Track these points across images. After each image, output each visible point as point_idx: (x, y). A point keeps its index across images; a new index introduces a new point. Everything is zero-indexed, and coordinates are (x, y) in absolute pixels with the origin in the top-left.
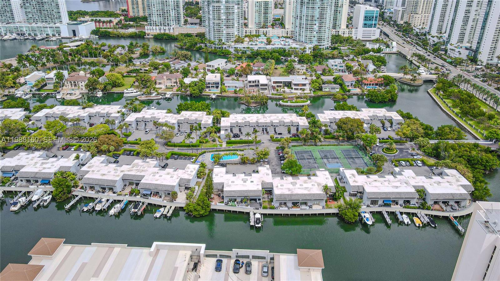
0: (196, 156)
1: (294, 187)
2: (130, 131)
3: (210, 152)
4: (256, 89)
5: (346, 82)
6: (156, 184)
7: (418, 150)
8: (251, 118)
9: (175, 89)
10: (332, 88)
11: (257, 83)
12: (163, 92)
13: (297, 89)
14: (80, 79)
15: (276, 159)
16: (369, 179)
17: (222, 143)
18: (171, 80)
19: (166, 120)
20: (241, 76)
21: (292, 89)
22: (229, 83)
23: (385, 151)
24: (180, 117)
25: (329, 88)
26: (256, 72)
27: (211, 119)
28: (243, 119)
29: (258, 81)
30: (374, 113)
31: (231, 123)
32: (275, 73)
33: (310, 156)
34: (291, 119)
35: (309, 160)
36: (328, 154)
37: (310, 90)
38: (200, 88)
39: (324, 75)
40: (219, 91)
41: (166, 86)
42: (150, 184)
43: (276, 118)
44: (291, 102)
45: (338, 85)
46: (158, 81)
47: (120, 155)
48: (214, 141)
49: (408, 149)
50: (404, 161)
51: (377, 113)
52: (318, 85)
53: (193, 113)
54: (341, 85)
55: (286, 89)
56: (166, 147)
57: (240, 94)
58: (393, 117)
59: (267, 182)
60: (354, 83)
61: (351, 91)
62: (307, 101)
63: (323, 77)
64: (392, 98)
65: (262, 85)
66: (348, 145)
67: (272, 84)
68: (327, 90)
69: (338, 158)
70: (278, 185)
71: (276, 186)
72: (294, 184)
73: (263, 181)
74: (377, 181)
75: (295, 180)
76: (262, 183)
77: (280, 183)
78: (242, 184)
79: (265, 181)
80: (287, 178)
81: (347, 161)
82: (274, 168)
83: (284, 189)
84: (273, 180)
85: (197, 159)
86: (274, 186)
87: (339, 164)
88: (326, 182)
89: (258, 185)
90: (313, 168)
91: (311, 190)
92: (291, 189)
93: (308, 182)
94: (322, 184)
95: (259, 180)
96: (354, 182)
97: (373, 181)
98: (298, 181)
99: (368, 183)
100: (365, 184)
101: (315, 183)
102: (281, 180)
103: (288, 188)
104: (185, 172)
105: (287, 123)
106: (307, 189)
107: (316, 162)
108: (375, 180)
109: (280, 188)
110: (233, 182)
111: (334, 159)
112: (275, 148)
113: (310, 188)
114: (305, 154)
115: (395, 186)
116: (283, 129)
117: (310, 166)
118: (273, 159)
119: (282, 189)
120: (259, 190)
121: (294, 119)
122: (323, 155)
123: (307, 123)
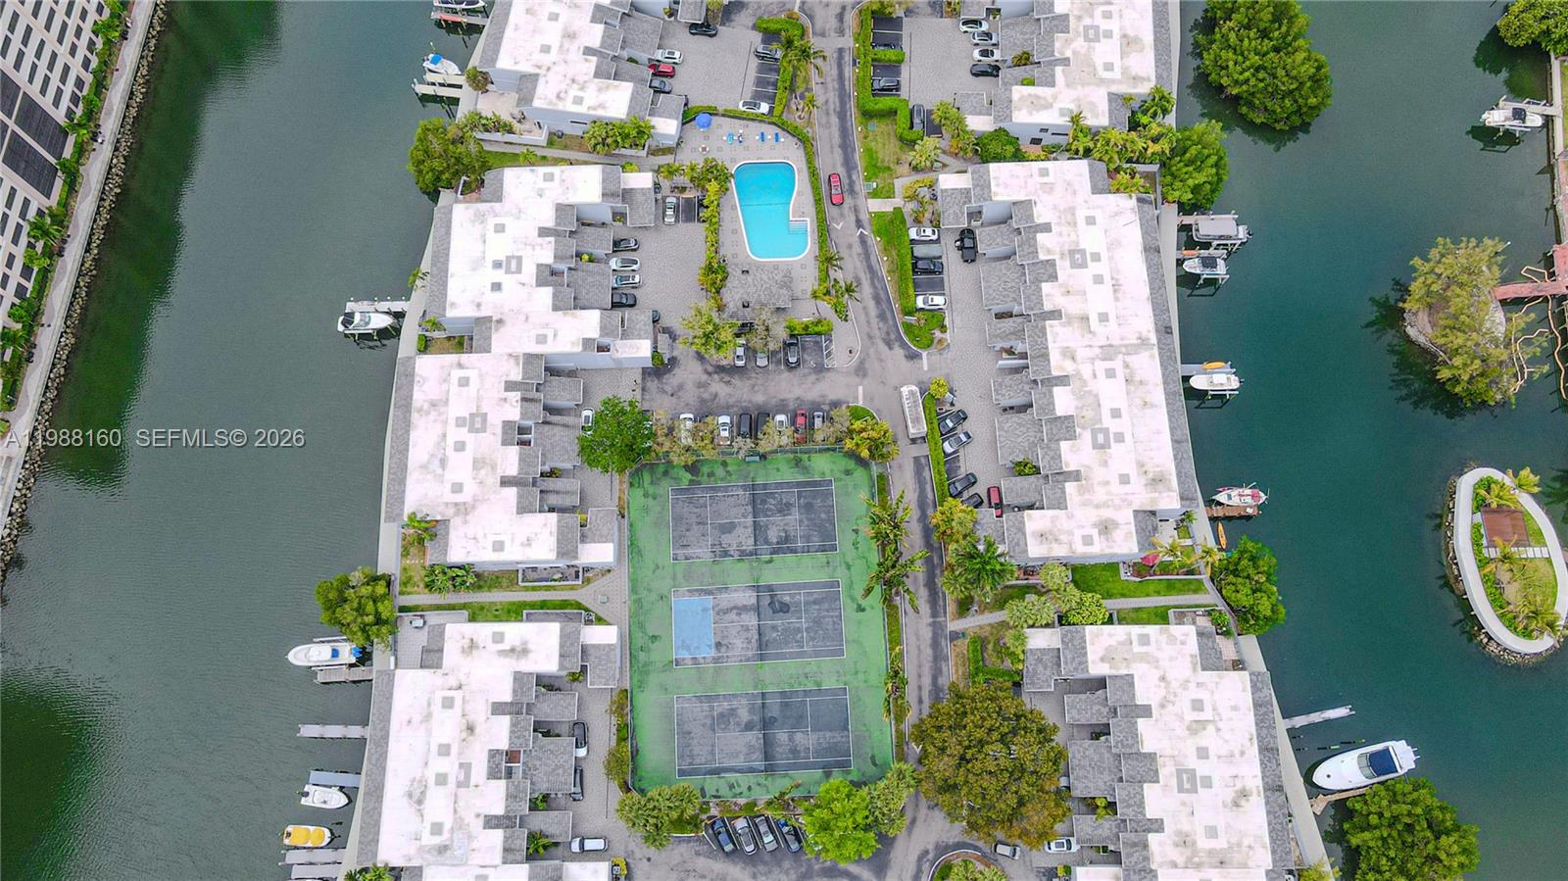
3: (809, 154)
15: (759, 398)
16: (482, 706)
33: (785, 539)
36: (799, 621)
59: (494, 335)
69: (760, 657)
70: (467, 368)
71: (462, 362)
72: (476, 422)
73: (500, 322)
74: (464, 735)
75: (499, 431)
76: (489, 319)
77: (481, 376)
78: (484, 258)
79: (502, 330)
80: (515, 404)
81: (741, 695)
82: (681, 387)
83: (445, 387)
84: (506, 357)
85: (744, 119)
86: (464, 358)
87: (713, 653)
88: (480, 536)
89: (479, 305)
90: (680, 538)
91: (429, 477)
92: (442, 409)
93: (483, 472)
94: (466, 522)
95: (506, 311)
96: (466, 643)
97: (471, 717)
98: (492, 438)
99: (457, 695)
100: (452, 681)
101: (475, 495)
102: (506, 382)
103: (447, 400)
104: (581, 82)
105: (1051, 453)
106: (437, 462)
107: (726, 554)
108: (478, 731)
109: (449, 375)
110: (500, 229)
111: (756, 637)
112: (861, 404)
113: (443, 475)
114: (801, 521)
115: (423, 793)
116: (1019, 440)
117: (695, 528)
118: (756, 388)
119: (445, 381)
120: (445, 310)
121: (1099, 490)
122: (787, 598)
123: (1050, 549)
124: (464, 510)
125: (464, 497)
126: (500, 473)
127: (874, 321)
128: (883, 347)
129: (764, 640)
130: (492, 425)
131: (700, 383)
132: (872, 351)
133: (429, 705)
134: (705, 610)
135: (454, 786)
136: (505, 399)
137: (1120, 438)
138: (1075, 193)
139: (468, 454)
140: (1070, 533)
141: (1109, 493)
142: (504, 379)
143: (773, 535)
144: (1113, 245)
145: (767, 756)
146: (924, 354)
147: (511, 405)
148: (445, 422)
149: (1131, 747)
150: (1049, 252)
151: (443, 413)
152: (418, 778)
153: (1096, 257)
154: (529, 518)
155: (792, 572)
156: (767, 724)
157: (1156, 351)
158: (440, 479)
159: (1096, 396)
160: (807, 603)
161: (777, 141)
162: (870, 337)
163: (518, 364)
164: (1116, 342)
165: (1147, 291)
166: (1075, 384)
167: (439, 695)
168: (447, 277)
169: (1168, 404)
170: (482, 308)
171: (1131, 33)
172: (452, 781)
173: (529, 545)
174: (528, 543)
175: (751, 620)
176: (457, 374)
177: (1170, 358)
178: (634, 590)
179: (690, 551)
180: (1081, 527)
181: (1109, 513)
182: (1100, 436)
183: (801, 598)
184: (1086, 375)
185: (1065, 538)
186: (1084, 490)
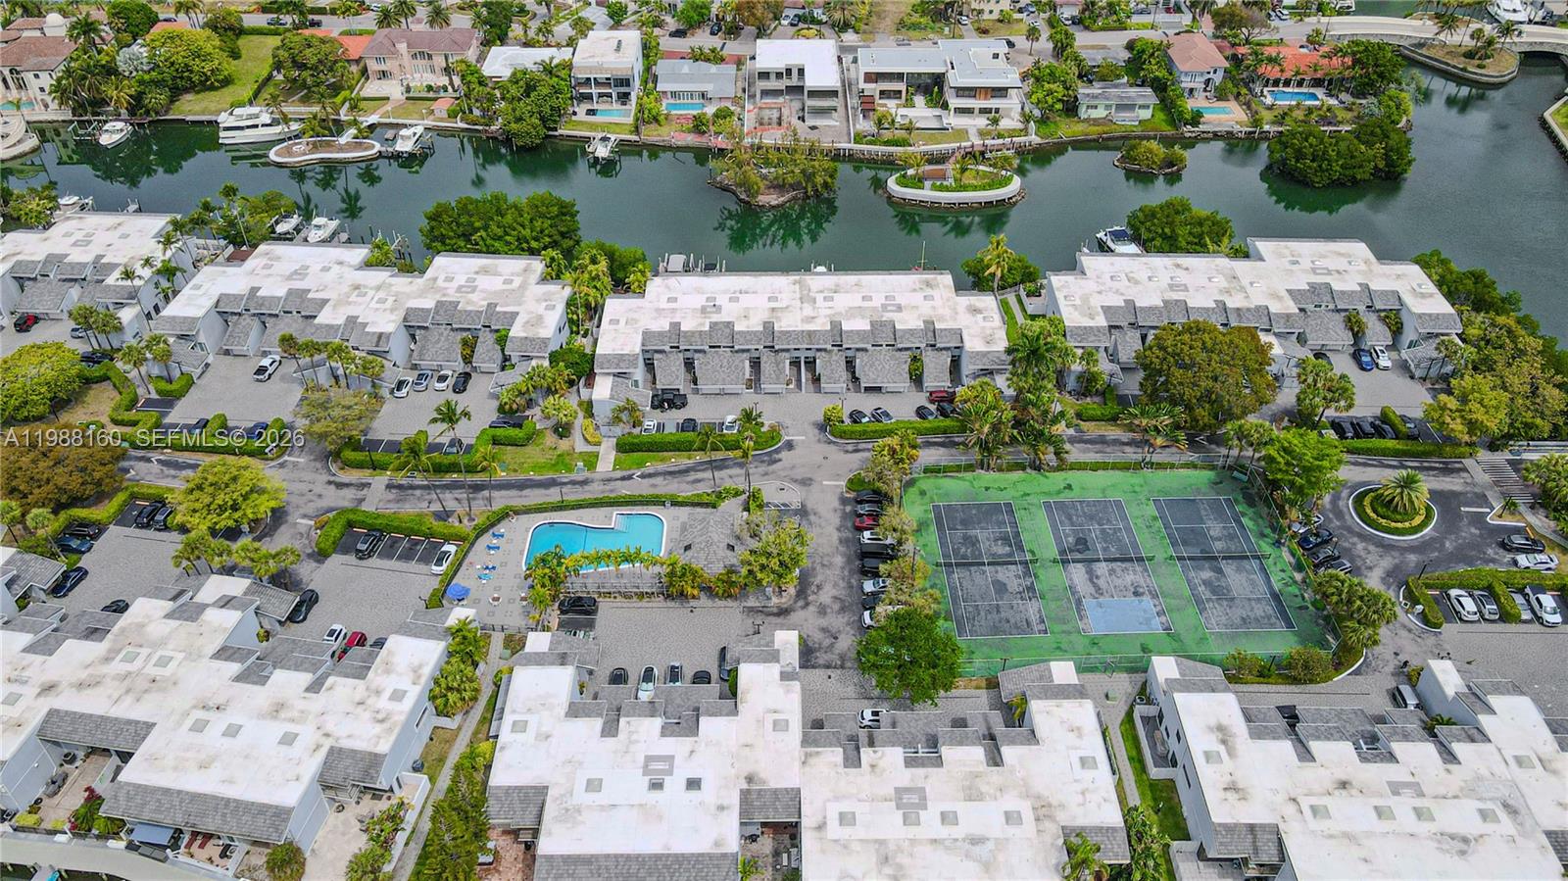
0: (459, 538)
1: (912, 832)
2: (184, 369)
3: (528, 511)
4: (790, 107)
5: (1186, 74)
6: (195, 797)
7: (1532, 507)
8: (746, 301)
9: (442, 106)
10: (1120, 107)
11: (794, 81)
12: (392, 120)
13: (968, 111)
14: (33, 61)
15: (839, 560)
16: (1309, 773)
17: (598, 444)
18: (430, 57)
19: (351, 311)
20: (734, 31)
21: (945, 106)
22: (678, 77)
23: (1369, 511)
24: (422, 294)
25: (1108, 107)
26: (801, 12)
27: (561, 307)
28: (703, 310)
29: (801, 71)
30: (1314, 271)
31: (647, 335)
32: (879, 15)
33: (1005, 540)
34: (927, 310)
35: (1003, 573)
36: (1094, 531)
37: (1026, 118)
38: (547, 110)
39: (1087, 28)
40: (630, 120)
41: (408, 89)
42: (167, 791)
43: (858, 302)
44: (934, 188)
45: (1149, 91)
46: (373, 66)
47: (100, 528)
48: (562, 430)
49: (1482, 499)
50: (1469, 588)
51: (1329, 273)
52: (1059, 90)
53: (484, 271)
54: (1160, 87)
55: (921, 112)
56: (334, 468)
57: (718, 134)
58: (1407, 299)
59: (773, 784)
60: (1218, 78)
61: (1207, 116)
62: (1006, 182)
63: (1082, 39)
64: (1390, 164)
65: (813, 94)
66: (1186, 466)
67: (862, 85)
68: (1100, 113)
69: (1140, 559)
70: (825, 818)
71: (815, 825)
72: (909, 802)
73: (750, 779)
74: (1354, 792)
75: (921, 771)
76: (745, 795)
77: (837, 798)
78: (641, 805)
79: (763, 775)
80: (879, 754)
81: (1187, 577)
82: (824, 630)
83: (856, 846)
84: (807, 769)
85: (460, 565)
86: (807, 822)
87: (1147, 598)
88: (1079, 787)
89: (721, 808)
90: (1019, 628)
91: (1001, 858)
92: (892, 847)
93: (984, 788)
94: (1062, 806)
95: (733, 771)
96: (1231, 796)
97: (1329, 785)
98: (932, 780)
99: (1305, 803)
100: (1290, 810)
101: (1020, 796)
102: (845, 767)
103: (876, 841)
104: (366, 694)
105: (907, 336)
106: (977, 849)
107: (1031, 588)
108: (1344, 777)
109: (836, 841)
110: (594, 785)
111: (1119, 564)
112: (843, 483)
113: (996, 839)
114: (982, 528)
115: (1452, 837)
116: (887, 367)
117: (1003, 615)
118: (825, 563)
119: (845, 847)
120: (724, 855)
121: (941, 311)
122: (1071, 539)
123: (1000, 339)
124: (1043, 811)
125: (1025, 808)
126: (983, 767)
128: (778, 467)
129: (1120, 558)
130: (912, 780)
131: (819, 612)
132: (783, 474)
133: (1331, 837)
134: (1100, 605)
135: (1425, 800)
136: (873, 766)
137: (890, 298)
139: (961, 808)
140: (984, 328)
141: (943, 307)
142: (841, 770)
143: (1001, 550)
145: (1244, 557)
146: (788, 437)
147: (880, 758)
148: (913, 841)
149: (1161, 313)
151: (899, 847)
152: (1436, 845)
154: (1042, 731)
155: (1040, 535)
156: (1210, 557)
158: (1002, 843)
159: (850, 308)
160: (1073, 524)
161: (502, 536)
163: (818, 753)
166: (838, 318)
167: (1314, 824)
168: (669, 855)
170: (725, 803)
172: (1419, 802)
173: (1078, 729)
174: (1076, 730)
175: (1101, 568)
176: (834, 830)
179: (1034, 618)
180: (976, 322)
181: (961, 309)
182: (889, 308)
183: (1068, 528)
184: (829, 312)
185: (988, 332)
186: (942, 319)
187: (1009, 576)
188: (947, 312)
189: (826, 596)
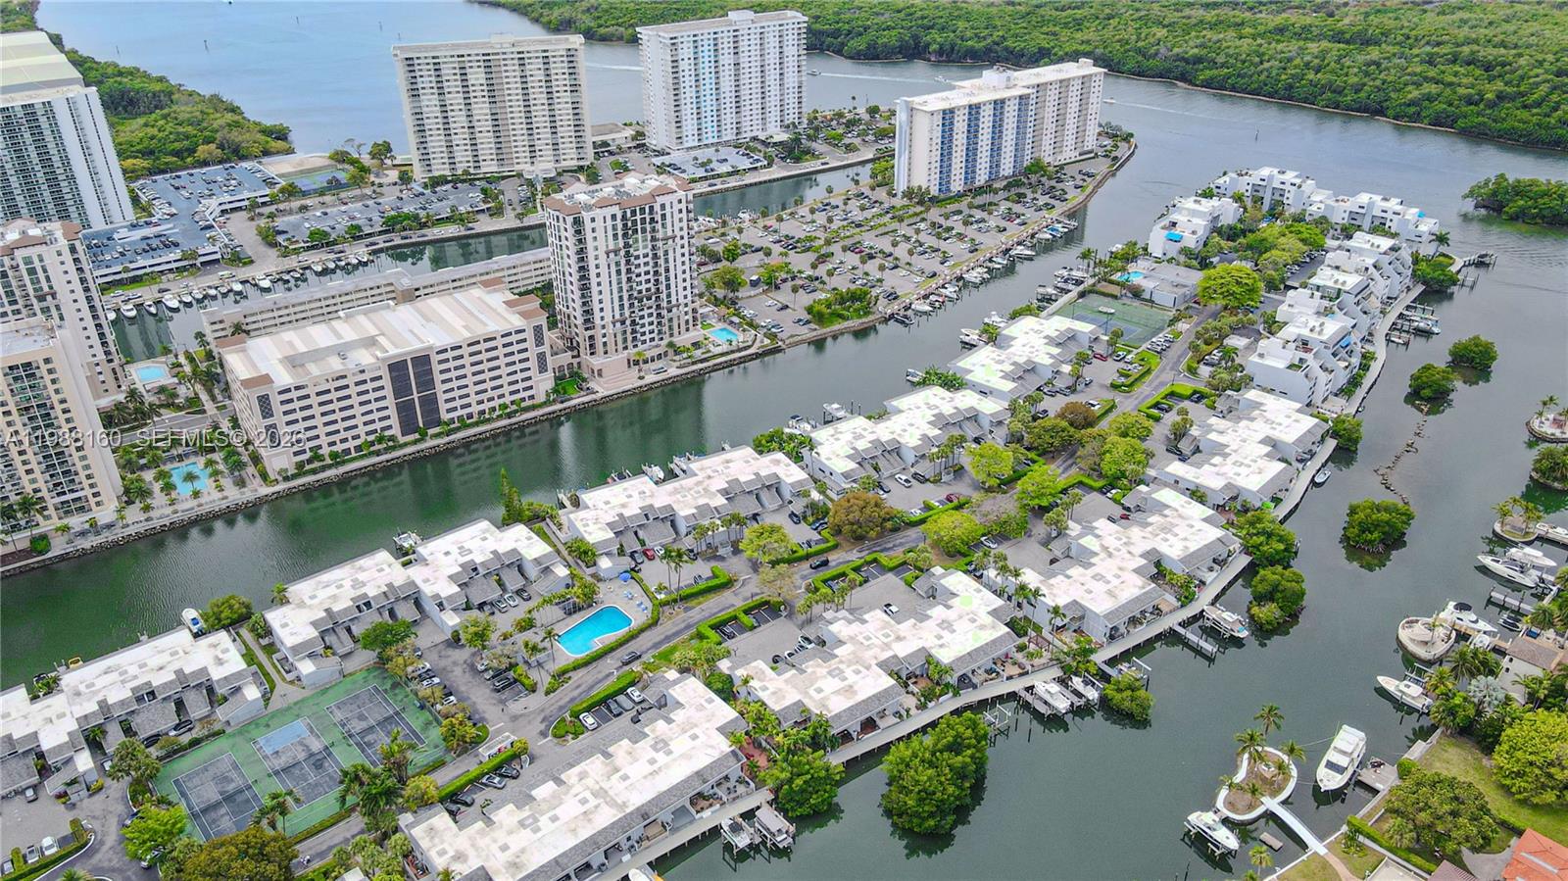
1: (353, 578)
33: (369, 745)
34: (499, 835)
35: (364, 725)
36: (312, 778)
69: (277, 773)
72: (358, 585)
74: (155, 668)
75: (359, 593)
77: (389, 574)
79: (423, 567)
80: (380, 592)
81: (244, 778)
83: (374, 566)
84: (406, 576)
85: (646, 592)
87: (269, 753)
88: (288, 617)
89: (432, 553)
90: (344, 703)
91: (315, 585)
92: (359, 571)
93: (328, 600)
94: (293, 609)
95: (435, 563)
96: (217, 642)
97: (168, 665)
98: (352, 593)
99: (181, 654)
100: (189, 648)
101: (312, 604)
102: (390, 582)
104: (599, 521)
106: (325, 584)
107: (343, 725)
108: (159, 670)
109: (382, 565)
111: (291, 764)
112: (493, 729)
117: (354, 705)
119: (378, 565)
121: (487, 840)
122: (327, 764)
123: (423, 838)
124: (302, 605)
125: (308, 602)
127: (556, 706)
128: (540, 719)
129: (292, 770)
130: (361, 589)
132: (532, 716)
134: (298, 736)
136: (380, 586)
137: (537, 830)
138: (709, 721)
139: (337, 591)
140: (442, 842)
141: (488, 846)
142: (392, 581)
143: (369, 737)
144: (686, 756)
145: (205, 811)
146: (550, 738)
147: (379, 590)
150: (653, 731)
151: (356, 573)
153: (669, 753)
154: (310, 627)
156: (229, 798)
157: (620, 815)
159: (561, 804)
160: (328, 775)
161: (643, 610)
162: (543, 710)
163: (406, 582)
164: (611, 793)
165: (665, 788)
166: (563, 788)
167: (178, 648)
169: (583, 842)
170: (431, 555)
171: (856, 688)
175: (302, 756)
177: (623, 827)
178: (296, 704)
179: (336, 711)
180: (451, 845)
181: (471, 853)
182: (531, 820)
183: (331, 770)
184: (574, 791)
185: (436, 840)
186: (481, 833)
187: (357, 726)
188: (482, 842)
189: (458, 671)
